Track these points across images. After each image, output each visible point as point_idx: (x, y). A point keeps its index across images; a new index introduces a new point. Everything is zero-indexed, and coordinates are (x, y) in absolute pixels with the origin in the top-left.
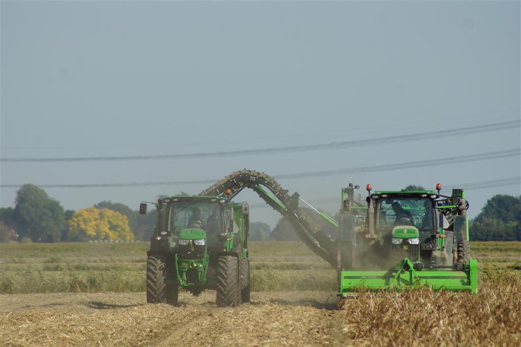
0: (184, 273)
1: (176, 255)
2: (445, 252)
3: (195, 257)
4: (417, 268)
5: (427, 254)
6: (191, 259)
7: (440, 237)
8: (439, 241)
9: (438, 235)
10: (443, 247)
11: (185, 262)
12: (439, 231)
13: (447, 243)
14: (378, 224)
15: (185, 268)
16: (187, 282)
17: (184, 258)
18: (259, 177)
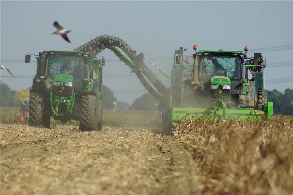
0: (57, 107)
1: (51, 93)
2: (249, 96)
3: (65, 95)
4: (228, 107)
5: (236, 97)
6: (62, 96)
7: (246, 85)
8: (244, 88)
9: (244, 84)
10: (248, 93)
11: (57, 98)
12: (245, 81)
13: (250, 90)
14: (201, 74)
15: (57, 103)
16: (59, 113)
17: (57, 95)
18: (115, 41)
